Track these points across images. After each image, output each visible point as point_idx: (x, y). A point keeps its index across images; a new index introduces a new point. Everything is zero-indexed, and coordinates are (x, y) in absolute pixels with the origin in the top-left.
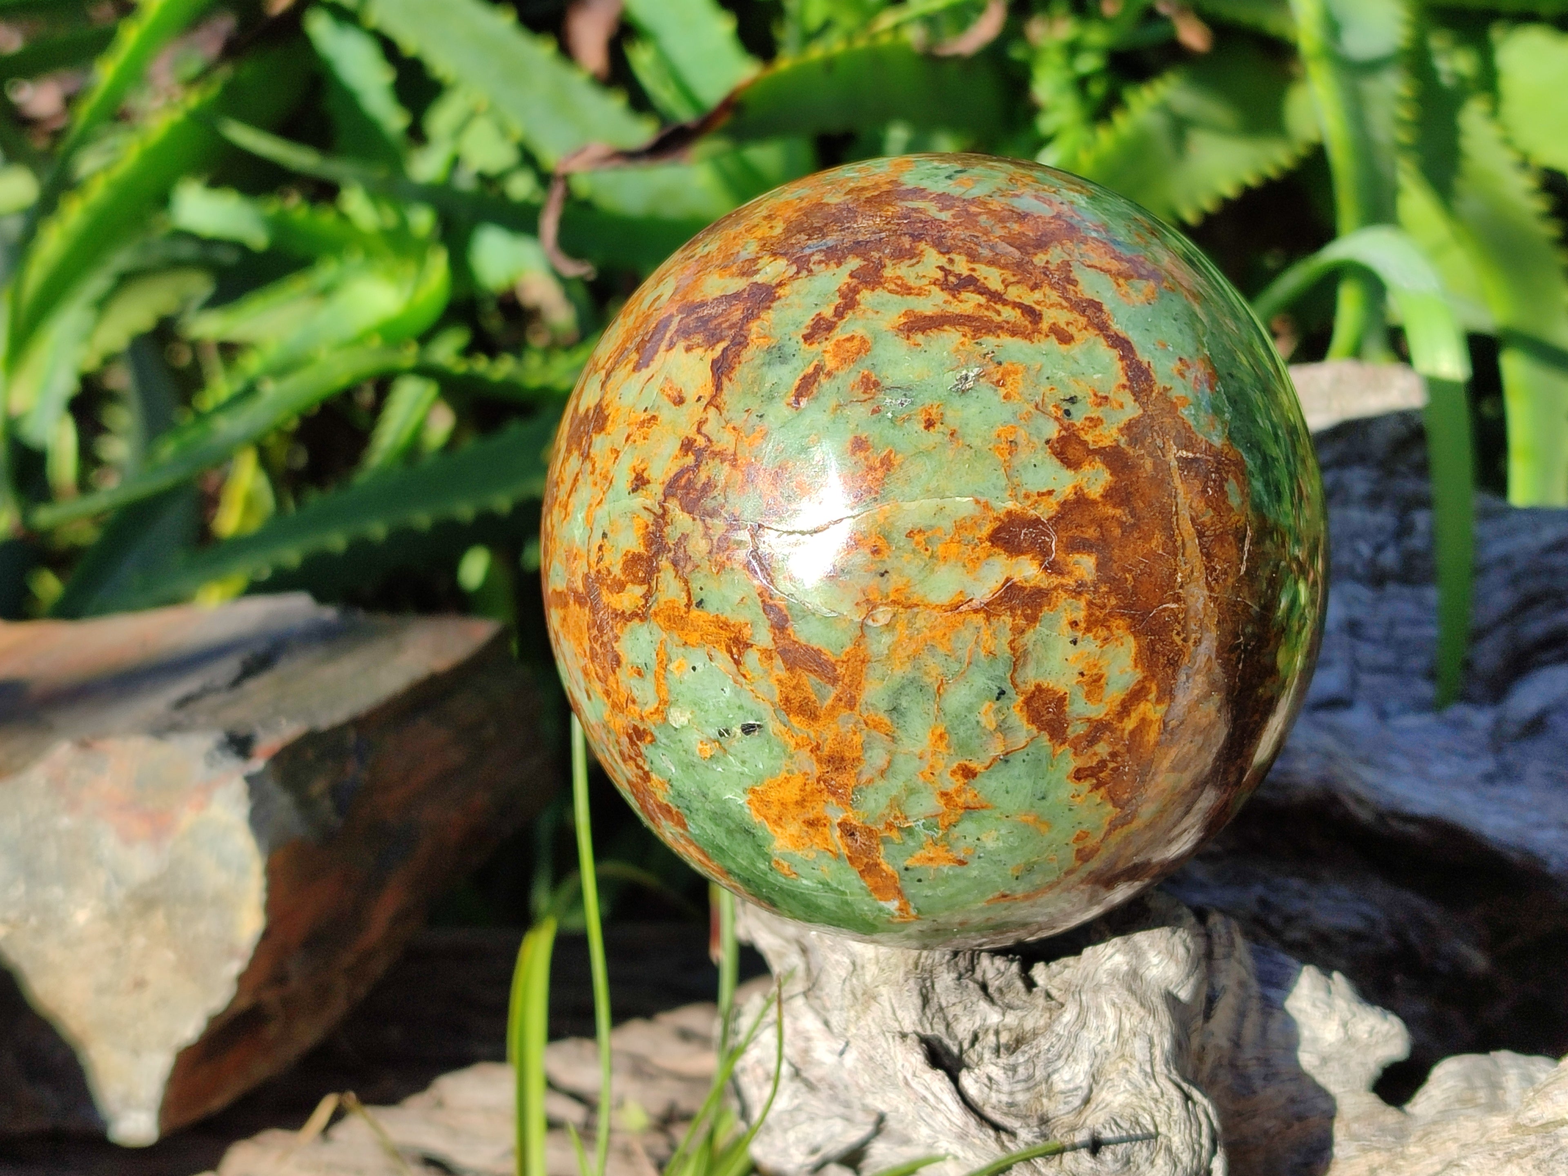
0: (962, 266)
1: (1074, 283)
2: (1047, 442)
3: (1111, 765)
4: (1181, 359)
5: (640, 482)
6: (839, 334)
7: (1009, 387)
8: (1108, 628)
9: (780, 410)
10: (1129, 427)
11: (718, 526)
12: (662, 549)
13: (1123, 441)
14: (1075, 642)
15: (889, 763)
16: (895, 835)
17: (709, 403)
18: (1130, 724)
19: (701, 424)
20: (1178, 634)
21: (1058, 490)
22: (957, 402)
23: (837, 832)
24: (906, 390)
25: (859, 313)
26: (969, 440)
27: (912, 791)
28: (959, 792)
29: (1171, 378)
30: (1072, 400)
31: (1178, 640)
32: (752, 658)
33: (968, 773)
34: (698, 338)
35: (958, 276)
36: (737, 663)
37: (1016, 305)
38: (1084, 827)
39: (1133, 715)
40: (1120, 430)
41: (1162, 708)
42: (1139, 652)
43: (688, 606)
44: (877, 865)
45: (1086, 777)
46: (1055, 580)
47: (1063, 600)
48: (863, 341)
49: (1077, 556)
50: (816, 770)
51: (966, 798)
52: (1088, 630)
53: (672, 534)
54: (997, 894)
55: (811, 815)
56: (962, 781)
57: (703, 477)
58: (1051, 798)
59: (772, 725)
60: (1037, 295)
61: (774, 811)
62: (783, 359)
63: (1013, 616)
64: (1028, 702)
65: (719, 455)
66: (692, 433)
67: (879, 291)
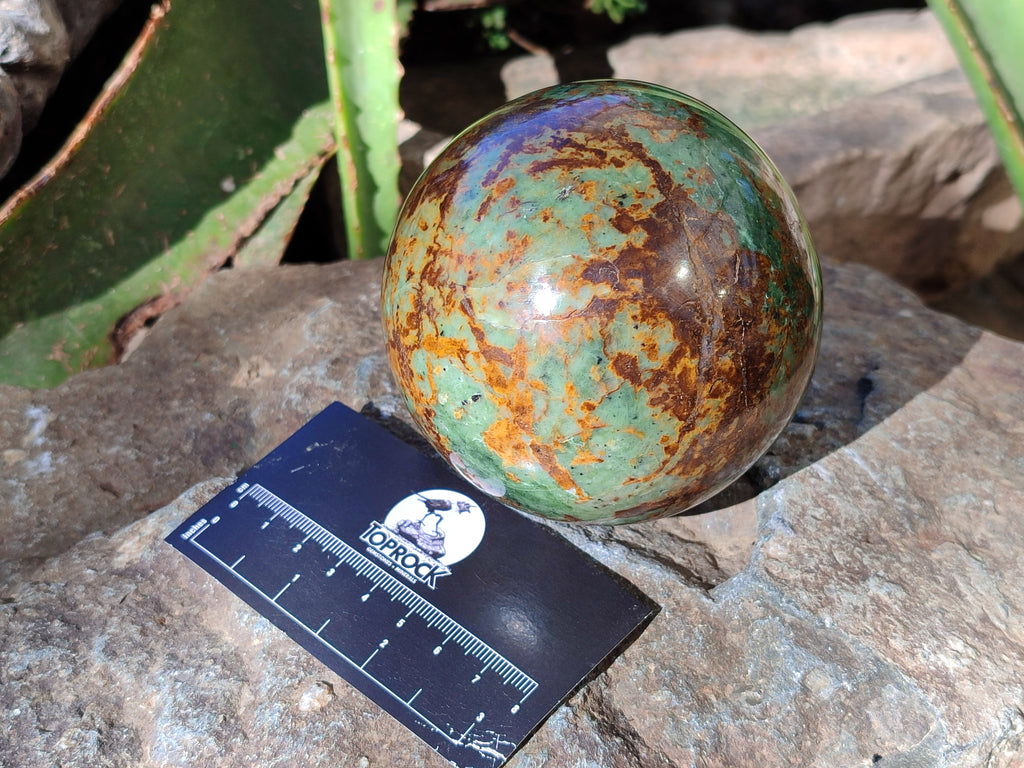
0: (564, 135)
1: (627, 135)
2: (610, 220)
3: (671, 396)
4: (689, 169)
5: (410, 274)
6: (499, 179)
7: (588, 194)
8: (655, 318)
9: (471, 225)
10: (658, 208)
11: (447, 290)
12: (423, 307)
13: (654, 215)
14: (636, 327)
15: (547, 406)
16: (560, 448)
17: (439, 226)
18: (677, 371)
19: (435, 237)
20: (698, 318)
21: (618, 244)
22: (560, 205)
23: (531, 451)
24: (533, 203)
25: (510, 166)
26: (567, 224)
27: (563, 421)
28: (587, 418)
29: (683, 179)
30: (624, 196)
31: (699, 321)
32: (470, 358)
33: (591, 407)
34: (434, 195)
35: (562, 140)
36: (464, 362)
37: (592, 150)
38: (665, 434)
39: (678, 365)
40: (652, 209)
41: (695, 361)
42: (675, 329)
43: (437, 336)
44: (556, 467)
45: (658, 404)
46: (622, 294)
47: (627, 305)
48: (512, 180)
49: (632, 280)
50: (511, 416)
51: (591, 422)
52: (643, 320)
53: (425, 299)
54: (627, 479)
55: (516, 443)
56: (588, 412)
57: (437, 266)
58: (640, 418)
59: (486, 394)
60: (605, 144)
61: (497, 444)
62: (472, 197)
63: (600, 316)
64: (615, 364)
65: (445, 253)
66: (431, 244)
67: (520, 153)
